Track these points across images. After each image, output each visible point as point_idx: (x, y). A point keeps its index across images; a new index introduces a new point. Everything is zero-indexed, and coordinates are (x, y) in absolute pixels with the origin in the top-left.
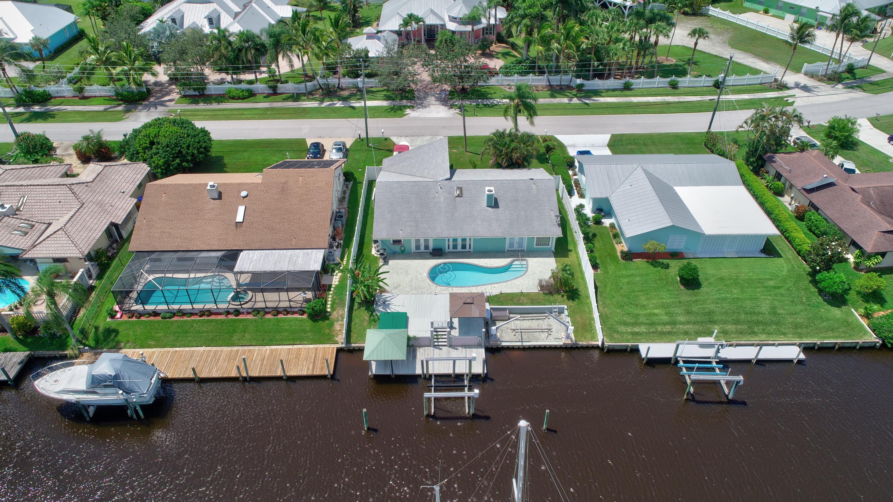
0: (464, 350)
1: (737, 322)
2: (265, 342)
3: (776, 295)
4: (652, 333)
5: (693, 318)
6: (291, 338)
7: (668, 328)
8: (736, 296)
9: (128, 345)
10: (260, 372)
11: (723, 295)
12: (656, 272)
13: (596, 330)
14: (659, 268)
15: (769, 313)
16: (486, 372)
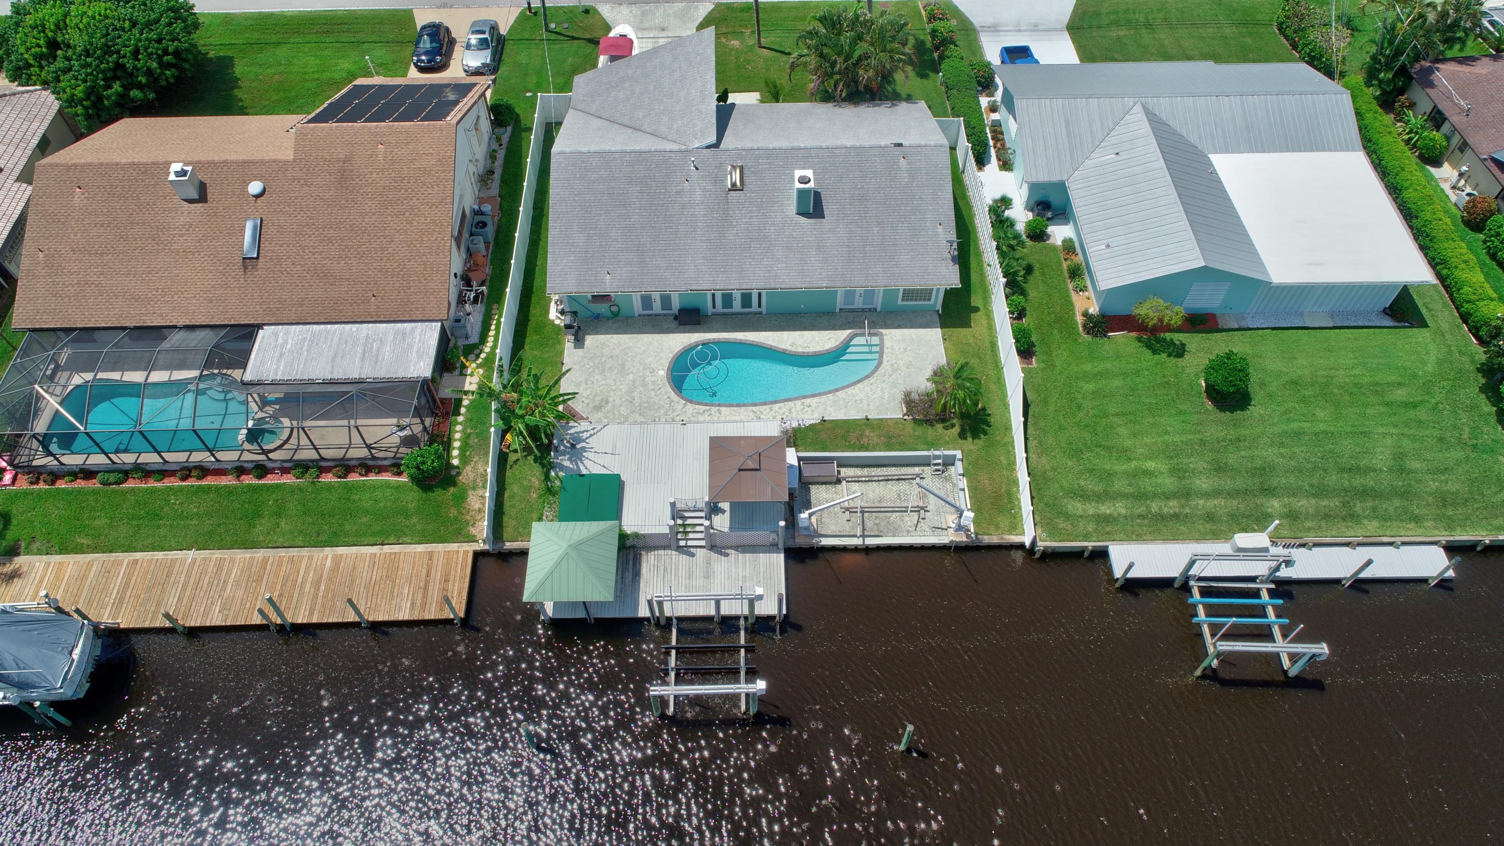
0: (740, 555)
1: (1320, 492)
2: (322, 538)
3: (1406, 424)
4: (1139, 516)
5: (1228, 483)
6: (377, 528)
7: (1173, 506)
8: (1322, 427)
9: (34, 546)
10: (311, 613)
11: (1295, 425)
12: (1157, 364)
13: (1020, 508)
14: (1164, 355)
15: (1390, 470)
16: (784, 612)
